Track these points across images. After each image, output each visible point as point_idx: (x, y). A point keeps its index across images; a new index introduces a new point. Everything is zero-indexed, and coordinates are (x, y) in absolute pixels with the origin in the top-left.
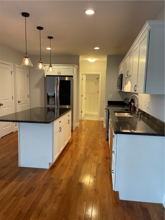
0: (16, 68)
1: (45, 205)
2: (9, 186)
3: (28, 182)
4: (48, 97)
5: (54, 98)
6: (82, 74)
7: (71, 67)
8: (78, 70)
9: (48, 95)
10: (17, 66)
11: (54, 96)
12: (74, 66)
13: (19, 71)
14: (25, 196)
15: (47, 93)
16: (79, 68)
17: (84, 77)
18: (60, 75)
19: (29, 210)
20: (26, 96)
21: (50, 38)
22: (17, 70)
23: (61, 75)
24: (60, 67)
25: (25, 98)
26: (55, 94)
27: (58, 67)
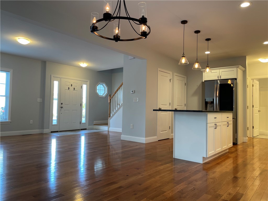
0: (175, 76)
1: (196, 181)
2: (164, 166)
3: (181, 167)
4: (206, 103)
5: (213, 104)
6: (253, 79)
7: (235, 69)
8: (244, 73)
9: (206, 101)
10: (175, 74)
11: (212, 102)
12: (238, 67)
13: (177, 79)
14: (177, 173)
15: (205, 99)
16: (246, 70)
17: (257, 84)
18: (220, 79)
19: (181, 180)
20: (183, 105)
21: (208, 40)
22: (176, 78)
23: (222, 79)
24: (221, 70)
25: (182, 106)
26: (213, 99)
27: (219, 70)
